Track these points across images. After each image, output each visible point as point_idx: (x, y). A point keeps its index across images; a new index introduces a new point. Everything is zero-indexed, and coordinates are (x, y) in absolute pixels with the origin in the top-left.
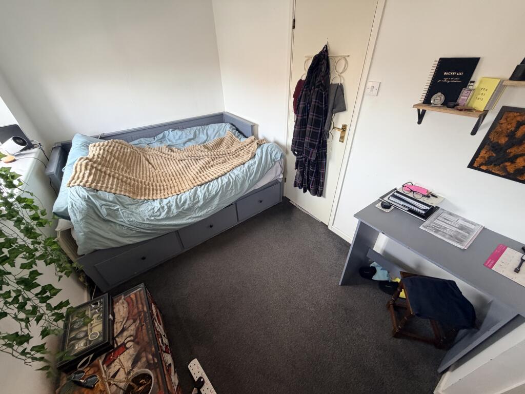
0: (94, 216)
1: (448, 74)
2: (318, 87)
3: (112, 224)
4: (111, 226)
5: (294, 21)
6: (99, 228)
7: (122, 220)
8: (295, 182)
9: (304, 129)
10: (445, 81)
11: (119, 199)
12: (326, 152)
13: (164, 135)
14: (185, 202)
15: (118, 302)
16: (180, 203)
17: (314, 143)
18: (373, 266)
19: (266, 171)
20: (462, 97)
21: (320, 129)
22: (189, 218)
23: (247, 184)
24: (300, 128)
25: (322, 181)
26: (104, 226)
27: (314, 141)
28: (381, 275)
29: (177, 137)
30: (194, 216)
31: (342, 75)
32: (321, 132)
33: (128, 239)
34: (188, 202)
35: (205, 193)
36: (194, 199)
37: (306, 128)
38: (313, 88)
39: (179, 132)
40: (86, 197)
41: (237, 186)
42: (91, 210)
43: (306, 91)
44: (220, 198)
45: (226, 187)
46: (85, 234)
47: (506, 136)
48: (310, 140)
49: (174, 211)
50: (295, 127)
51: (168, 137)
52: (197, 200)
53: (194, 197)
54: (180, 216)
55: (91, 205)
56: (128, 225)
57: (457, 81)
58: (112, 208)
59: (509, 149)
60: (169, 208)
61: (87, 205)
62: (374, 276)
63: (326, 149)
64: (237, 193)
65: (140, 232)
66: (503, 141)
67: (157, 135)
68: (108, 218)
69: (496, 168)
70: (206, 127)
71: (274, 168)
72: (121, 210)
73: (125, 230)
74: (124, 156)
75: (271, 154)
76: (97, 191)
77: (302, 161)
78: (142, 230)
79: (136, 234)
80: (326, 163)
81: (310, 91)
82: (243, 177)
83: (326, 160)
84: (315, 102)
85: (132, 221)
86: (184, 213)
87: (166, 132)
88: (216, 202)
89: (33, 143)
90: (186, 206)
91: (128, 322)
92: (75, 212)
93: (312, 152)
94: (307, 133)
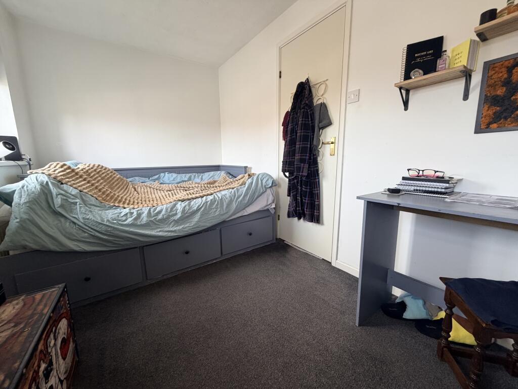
0: (44, 204)
1: (418, 55)
2: (304, 108)
3: (62, 220)
4: (60, 221)
5: (280, 72)
6: (43, 220)
7: (76, 216)
8: (289, 211)
9: (294, 148)
10: (418, 61)
11: (84, 197)
12: (317, 171)
13: (159, 176)
14: (160, 212)
15: (11, 302)
16: (154, 212)
17: (305, 157)
18: (401, 301)
19: (256, 197)
20: (440, 66)
21: (309, 143)
22: (160, 231)
23: (234, 205)
24: (290, 148)
25: (317, 203)
26: (51, 219)
27: (304, 156)
28: (415, 310)
29: (172, 179)
30: (167, 229)
31: (324, 96)
32: (310, 147)
33: (76, 243)
34: (163, 212)
35: (185, 206)
36: (171, 211)
37: (295, 147)
38: (299, 111)
39: (174, 175)
40: (45, 183)
41: (223, 205)
42: (43, 197)
43: (293, 114)
44: (202, 215)
45: (210, 204)
46: (22, 221)
47: (503, 86)
48: (301, 156)
49: (144, 218)
50: (285, 149)
51: (163, 179)
52: (175, 212)
53: (172, 209)
54: (150, 226)
55: (46, 191)
56: (81, 224)
57: (429, 58)
58: (70, 200)
59: (512, 96)
60: (139, 215)
61: (41, 189)
62: (404, 314)
63: (318, 167)
64: (222, 213)
65: (94, 236)
66: (501, 91)
67: (152, 176)
68: (60, 210)
69: (509, 120)
70: (202, 174)
71: (265, 194)
72: (80, 204)
73: (75, 230)
74: (111, 179)
75: (262, 181)
76: (62, 184)
77: (294, 183)
78: (97, 234)
79: (87, 238)
80: (319, 181)
81: (297, 114)
82: (230, 196)
83: (319, 178)
84: (302, 120)
85: (88, 219)
86: (156, 224)
87: (162, 174)
88: (197, 218)
89: (23, 157)
90: (160, 217)
91: (6, 325)
92: (23, 193)
93: (303, 167)
94: (297, 151)
